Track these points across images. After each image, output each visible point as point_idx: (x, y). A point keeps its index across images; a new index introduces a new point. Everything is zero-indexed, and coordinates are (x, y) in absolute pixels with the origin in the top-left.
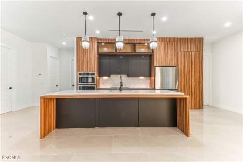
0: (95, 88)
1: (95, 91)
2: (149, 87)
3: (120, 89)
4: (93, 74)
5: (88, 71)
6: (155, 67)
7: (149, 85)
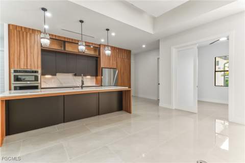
0: (39, 87)
1: (39, 90)
2: (94, 85)
3: (82, 87)
4: (36, 72)
5: (29, 67)
6: (102, 68)
7: (95, 83)
